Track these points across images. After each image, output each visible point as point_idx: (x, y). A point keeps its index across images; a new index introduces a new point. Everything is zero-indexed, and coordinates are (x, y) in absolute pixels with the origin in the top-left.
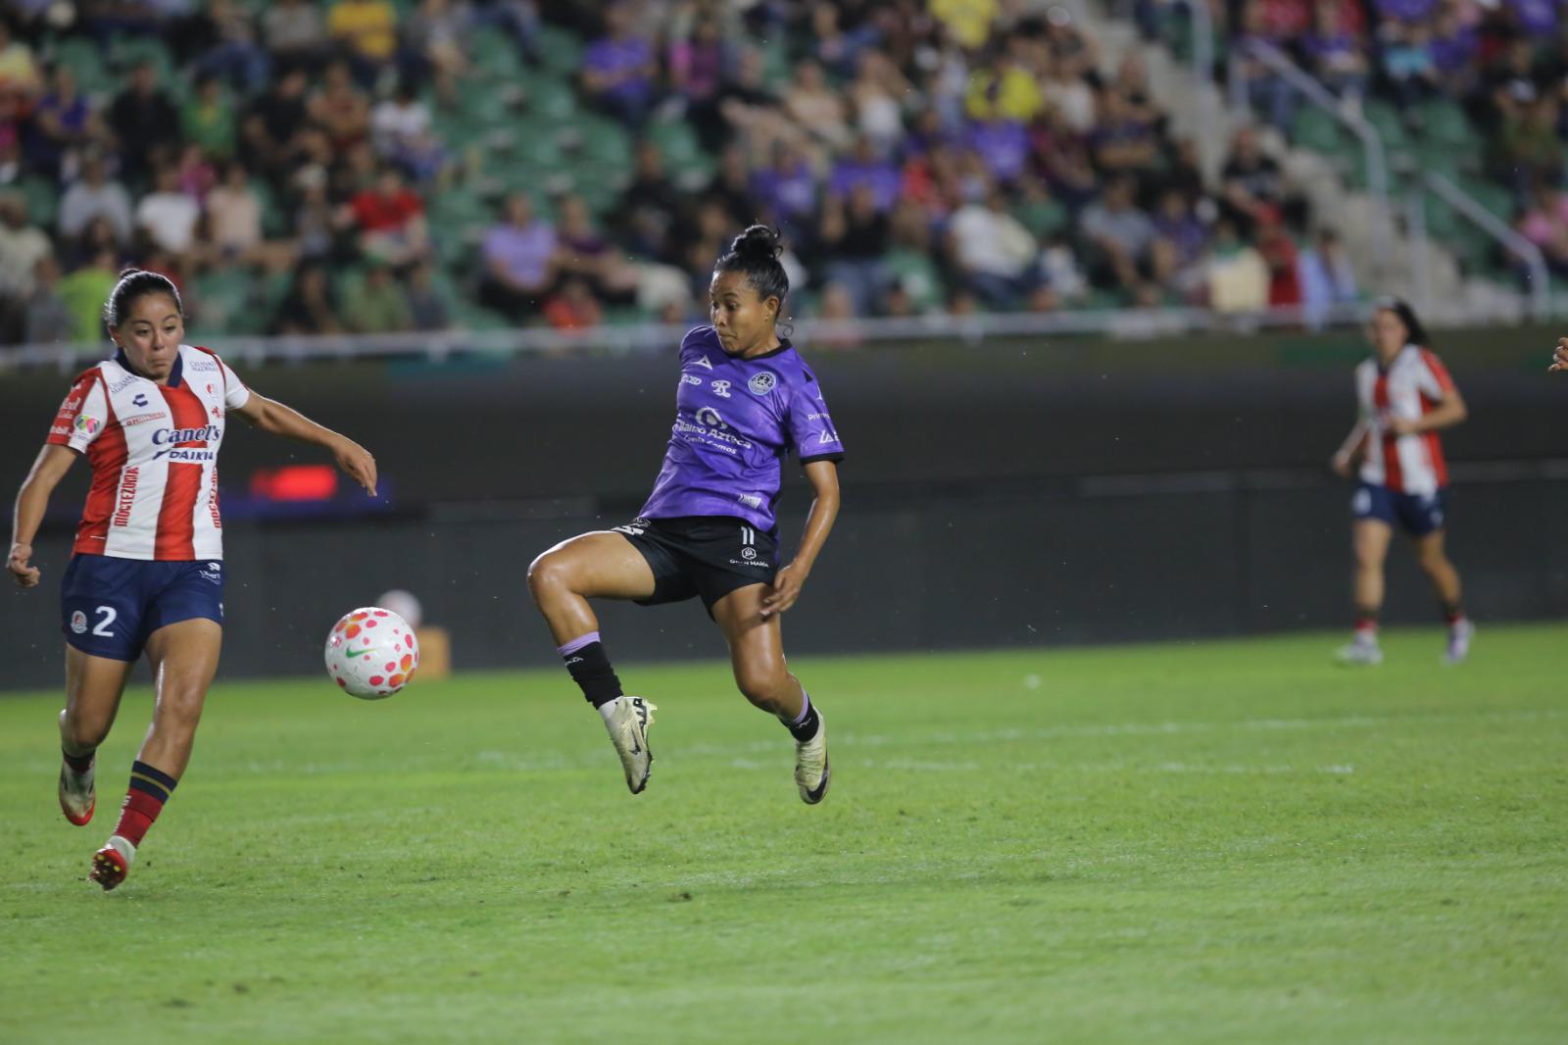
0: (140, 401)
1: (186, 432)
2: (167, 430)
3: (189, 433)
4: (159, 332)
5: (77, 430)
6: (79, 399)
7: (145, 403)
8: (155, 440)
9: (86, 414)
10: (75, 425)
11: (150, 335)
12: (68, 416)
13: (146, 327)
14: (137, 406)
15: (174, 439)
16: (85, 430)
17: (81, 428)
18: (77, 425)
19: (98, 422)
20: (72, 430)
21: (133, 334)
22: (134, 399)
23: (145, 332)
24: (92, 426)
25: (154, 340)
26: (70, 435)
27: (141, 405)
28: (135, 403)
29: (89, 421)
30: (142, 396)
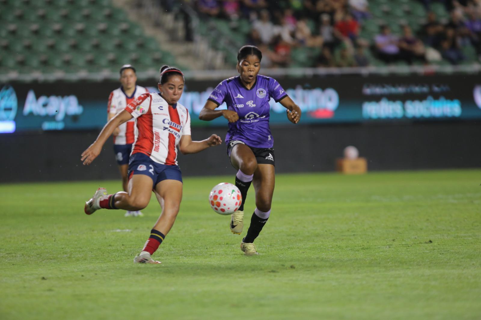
0: (161, 108)
1: (174, 124)
2: (168, 120)
3: (175, 125)
4: (177, 89)
5: (136, 110)
6: (141, 100)
7: (162, 109)
8: (164, 121)
9: (141, 106)
10: (136, 108)
11: (174, 90)
12: (135, 104)
13: (173, 87)
14: (159, 109)
15: (170, 124)
16: (139, 111)
17: (138, 110)
18: (137, 108)
19: (144, 111)
20: (134, 109)
21: (168, 88)
22: (159, 106)
23: (172, 88)
24: (142, 110)
25: (175, 92)
26: (133, 110)
27: (161, 109)
28: (159, 108)
29: (141, 109)
30: (162, 107)
